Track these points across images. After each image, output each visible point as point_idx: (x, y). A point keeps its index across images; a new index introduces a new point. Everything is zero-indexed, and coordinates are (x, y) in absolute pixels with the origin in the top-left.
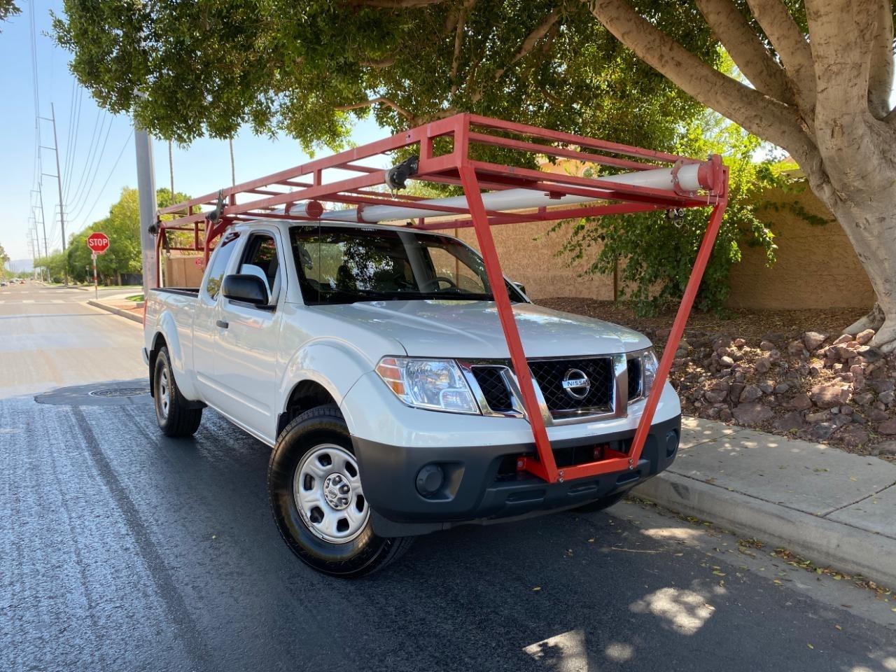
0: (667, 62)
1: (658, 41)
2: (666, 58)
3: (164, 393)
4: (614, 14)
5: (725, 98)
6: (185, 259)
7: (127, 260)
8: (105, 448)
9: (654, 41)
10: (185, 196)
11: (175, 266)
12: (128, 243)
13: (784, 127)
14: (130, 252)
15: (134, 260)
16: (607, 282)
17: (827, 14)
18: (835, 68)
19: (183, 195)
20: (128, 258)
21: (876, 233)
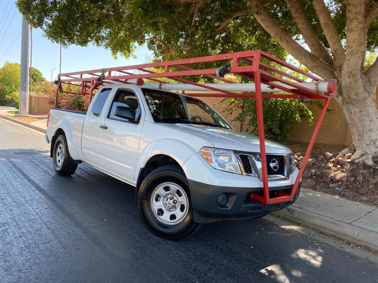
0: (283, 40)
1: (280, 31)
2: (282, 39)
3: (58, 156)
4: (264, 18)
5: (305, 58)
6: (38, 97)
7: (5, 95)
8: (32, 178)
9: (279, 31)
10: (35, 69)
11: (33, 100)
12: (6, 87)
13: (326, 72)
14: (6, 91)
15: (8, 95)
16: (238, 126)
17: (355, 31)
18: (355, 52)
19: (34, 68)
20: (5, 94)
21: (358, 116)
